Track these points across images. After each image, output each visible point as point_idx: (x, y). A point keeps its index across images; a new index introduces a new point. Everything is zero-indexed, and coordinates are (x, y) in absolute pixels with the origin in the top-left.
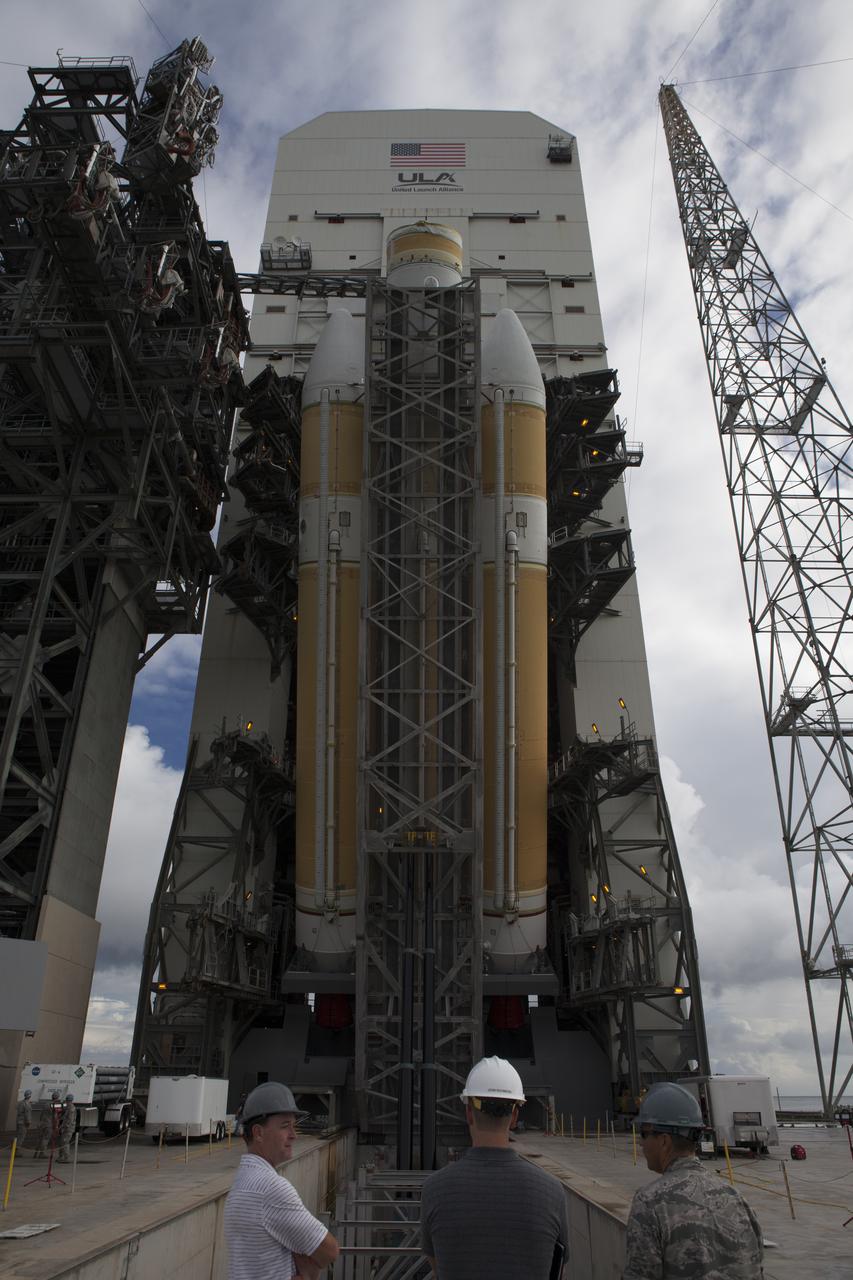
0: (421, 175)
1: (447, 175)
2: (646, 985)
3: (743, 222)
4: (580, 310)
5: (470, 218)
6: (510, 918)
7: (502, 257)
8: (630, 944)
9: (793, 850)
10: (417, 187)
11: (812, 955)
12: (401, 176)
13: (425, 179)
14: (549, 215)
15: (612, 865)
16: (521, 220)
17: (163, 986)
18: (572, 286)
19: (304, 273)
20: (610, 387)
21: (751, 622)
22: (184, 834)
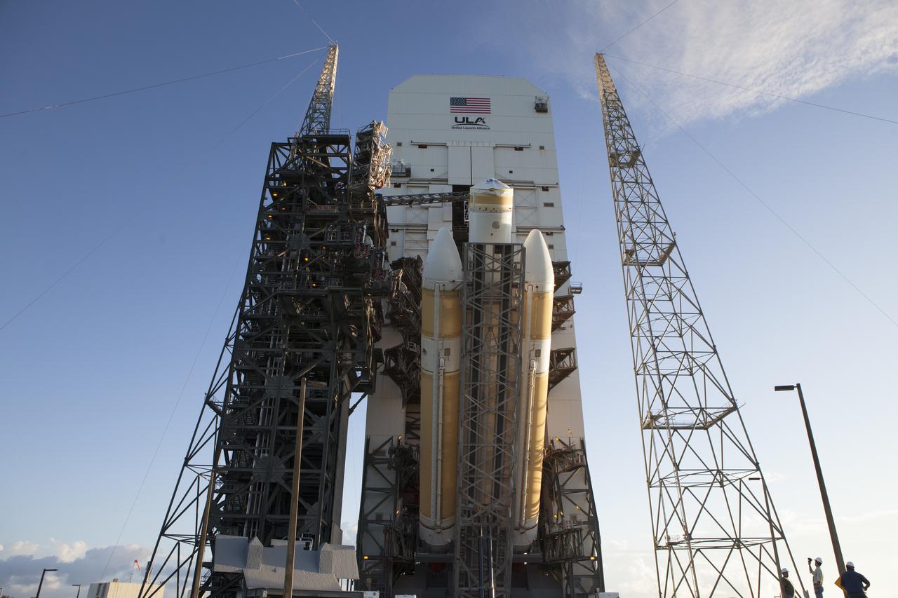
0: (467, 118)
1: (481, 119)
2: (579, 557)
3: (637, 146)
4: (551, 205)
5: (494, 148)
6: (521, 531)
7: (511, 172)
8: (572, 539)
9: (651, 487)
10: (465, 126)
11: (658, 539)
12: (456, 118)
13: (469, 121)
14: (536, 146)
15: (564, 501)
16: (521, 149)
17: (366, 557)
18: (548, 190)
19: (407, 179)
20: (567, 268)
21: (635, 368)
22: (368, 486)
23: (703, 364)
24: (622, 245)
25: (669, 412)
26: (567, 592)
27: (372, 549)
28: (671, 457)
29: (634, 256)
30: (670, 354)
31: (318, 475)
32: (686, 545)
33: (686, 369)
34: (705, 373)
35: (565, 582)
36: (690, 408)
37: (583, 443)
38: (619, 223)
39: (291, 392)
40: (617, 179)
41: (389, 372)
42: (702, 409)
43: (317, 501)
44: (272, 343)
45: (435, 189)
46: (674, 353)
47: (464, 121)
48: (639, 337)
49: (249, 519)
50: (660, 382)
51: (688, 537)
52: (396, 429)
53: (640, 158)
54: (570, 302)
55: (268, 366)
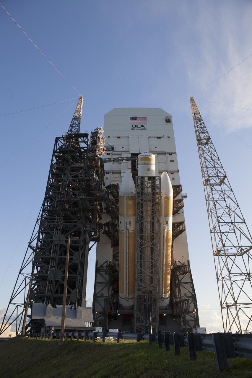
0: (137, 126)
1: (143, 126)
2: (188, 312)
3: (209, 136)
4: (173, 161)
5: (149, 138)
6: (163, 299)
7: (156, 148)
8: (185, 304)
9: (219, 281)
10: (136, 129)
11: (222, 304)
12: (132, 126)
13: (138, 127)
14: (166, 137)
15: (181, 287)
16: (160, 138)
17: (96, 312)
18: (171, 155)
19: (112, 151)
20: (180, 188)
21: (210, 230)
22: (97, 281)
23: (240, 228)
24: (203, 177)
25: (225, 249)
26: (183, 327)
27: (99, 309)
28: (227, 268)
29: (209, 182)
30: (225, 224)
31: (76, 277)
32: (234, 306)
33: (232, 230)
34: (240, 232)
35: (182, 323)
36: (234, 246)
37: (188, 262)
38: (202, 168)
39: (64, 242)
40: (201, 150)
41: (106, 232)
42: (239, 247)
43: (76, 288)
44: (56, 221)
45: (124, 155)
46: (227, 223)
47: (136, 127)
48: (212, 216)
49: (47, 296)
50: (221, 236)
51: (235, 303)
52: (109, 257)
53: (210, 141)
54: (182, 202)
55: (55, 231)
